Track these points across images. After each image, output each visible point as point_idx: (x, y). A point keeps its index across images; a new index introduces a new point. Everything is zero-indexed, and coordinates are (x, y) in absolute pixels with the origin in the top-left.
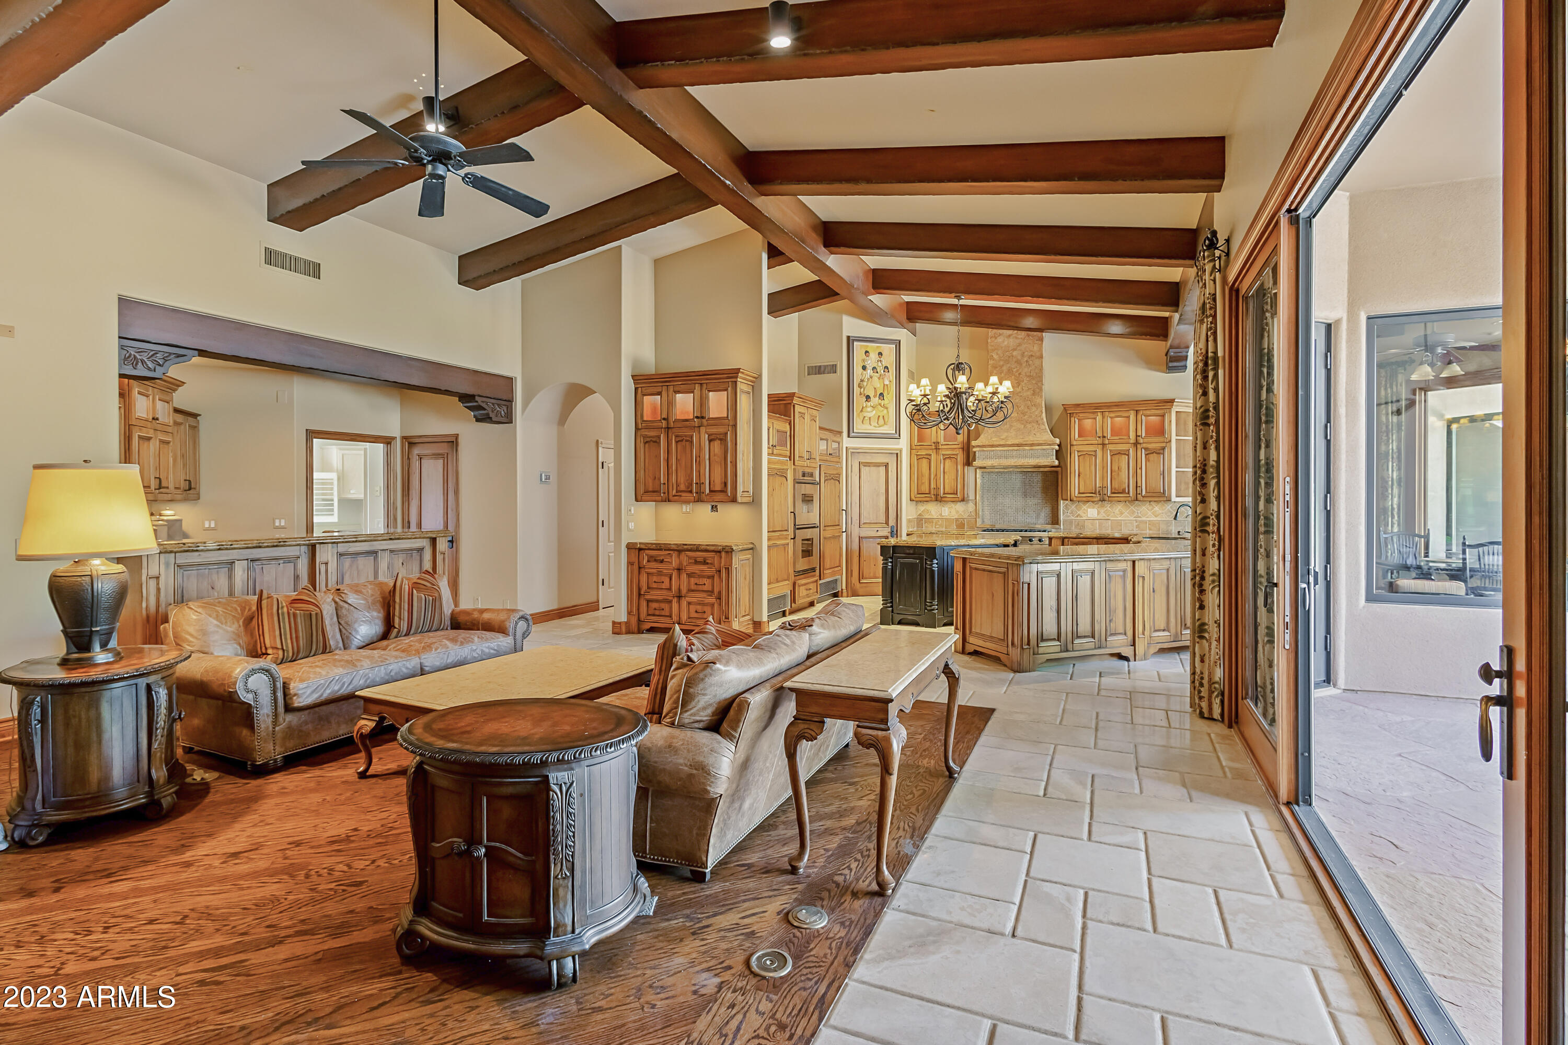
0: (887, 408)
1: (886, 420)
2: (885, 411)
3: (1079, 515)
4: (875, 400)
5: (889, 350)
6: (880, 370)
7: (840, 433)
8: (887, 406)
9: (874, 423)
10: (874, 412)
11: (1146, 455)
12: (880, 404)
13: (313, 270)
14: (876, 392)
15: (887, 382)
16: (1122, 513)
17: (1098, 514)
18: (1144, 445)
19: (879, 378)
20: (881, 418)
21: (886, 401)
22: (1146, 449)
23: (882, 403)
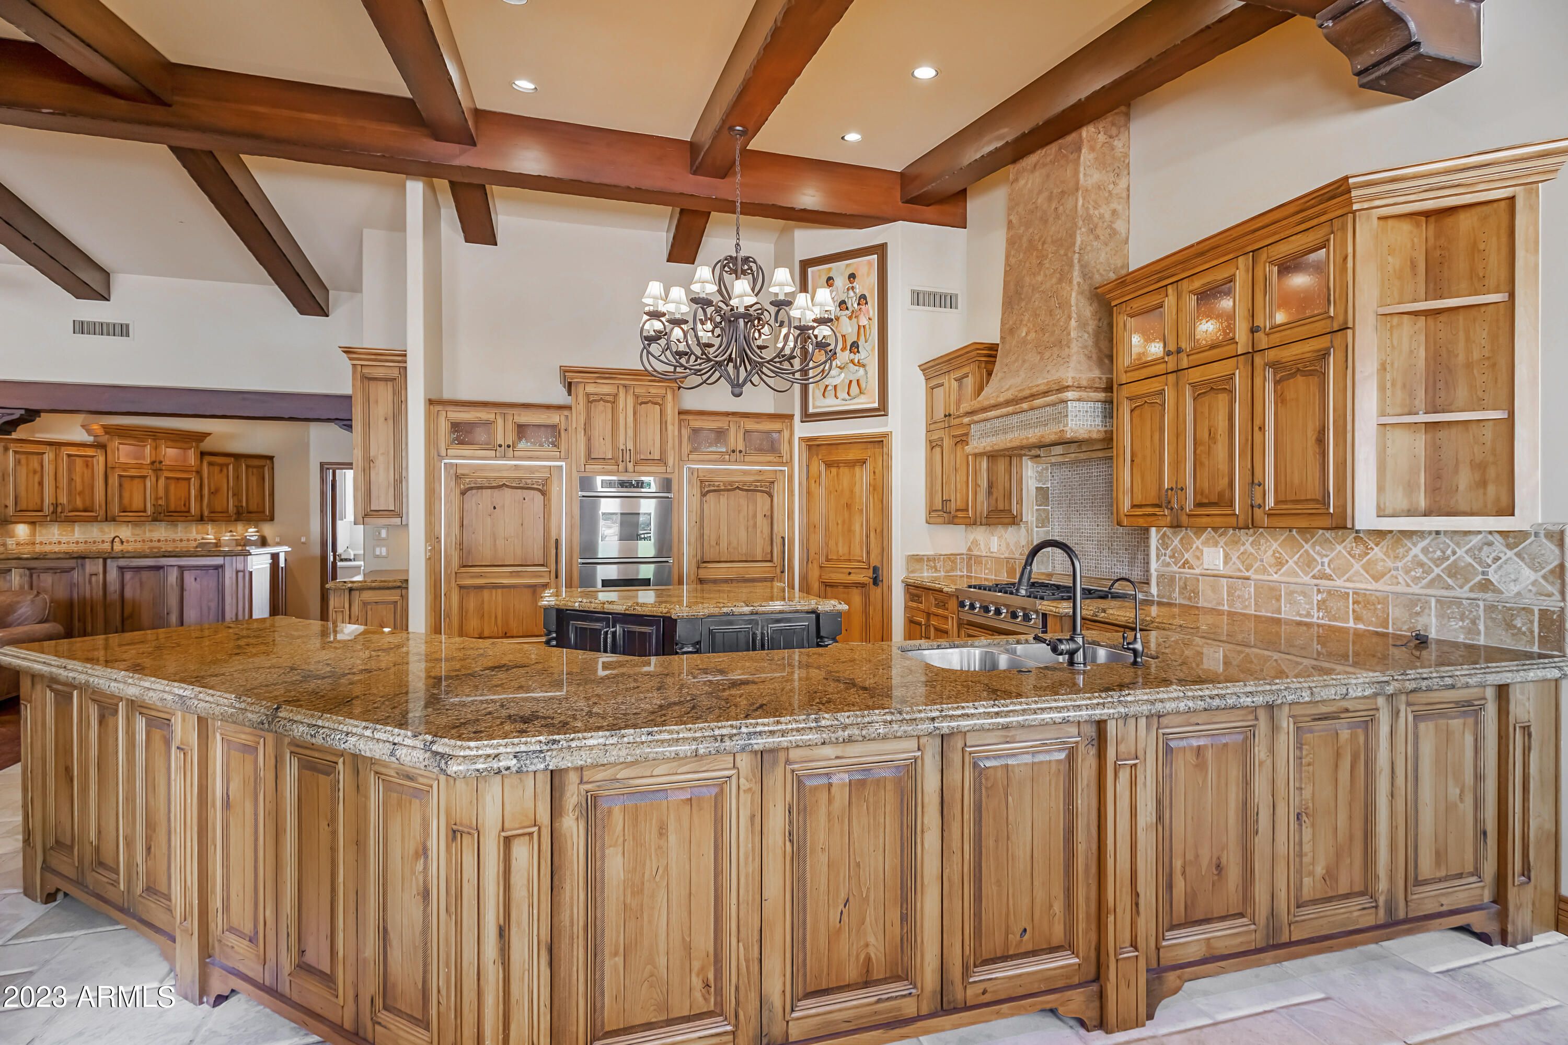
0: (864, 366)
1: (863, 385)
2: (862, 370)
3: (1187, 562)
4: (844, 356)
5: (866, 266)
6: (853, 304)
7: (791, 417)
8: (865, 362)
9: (842, 394)
10: (843, 375)
11: (1277, 383)
12: (852, 361)
13: (123, 330)
14: (845, 341)
15: (864, 321)
16: (1280, 563)
17: (1226, 563)
18: (1272, 355)
19: (850, 318)
20: (854, 384)
21: (863, 355)
22: (1275, 365)
23: (856, 358)
